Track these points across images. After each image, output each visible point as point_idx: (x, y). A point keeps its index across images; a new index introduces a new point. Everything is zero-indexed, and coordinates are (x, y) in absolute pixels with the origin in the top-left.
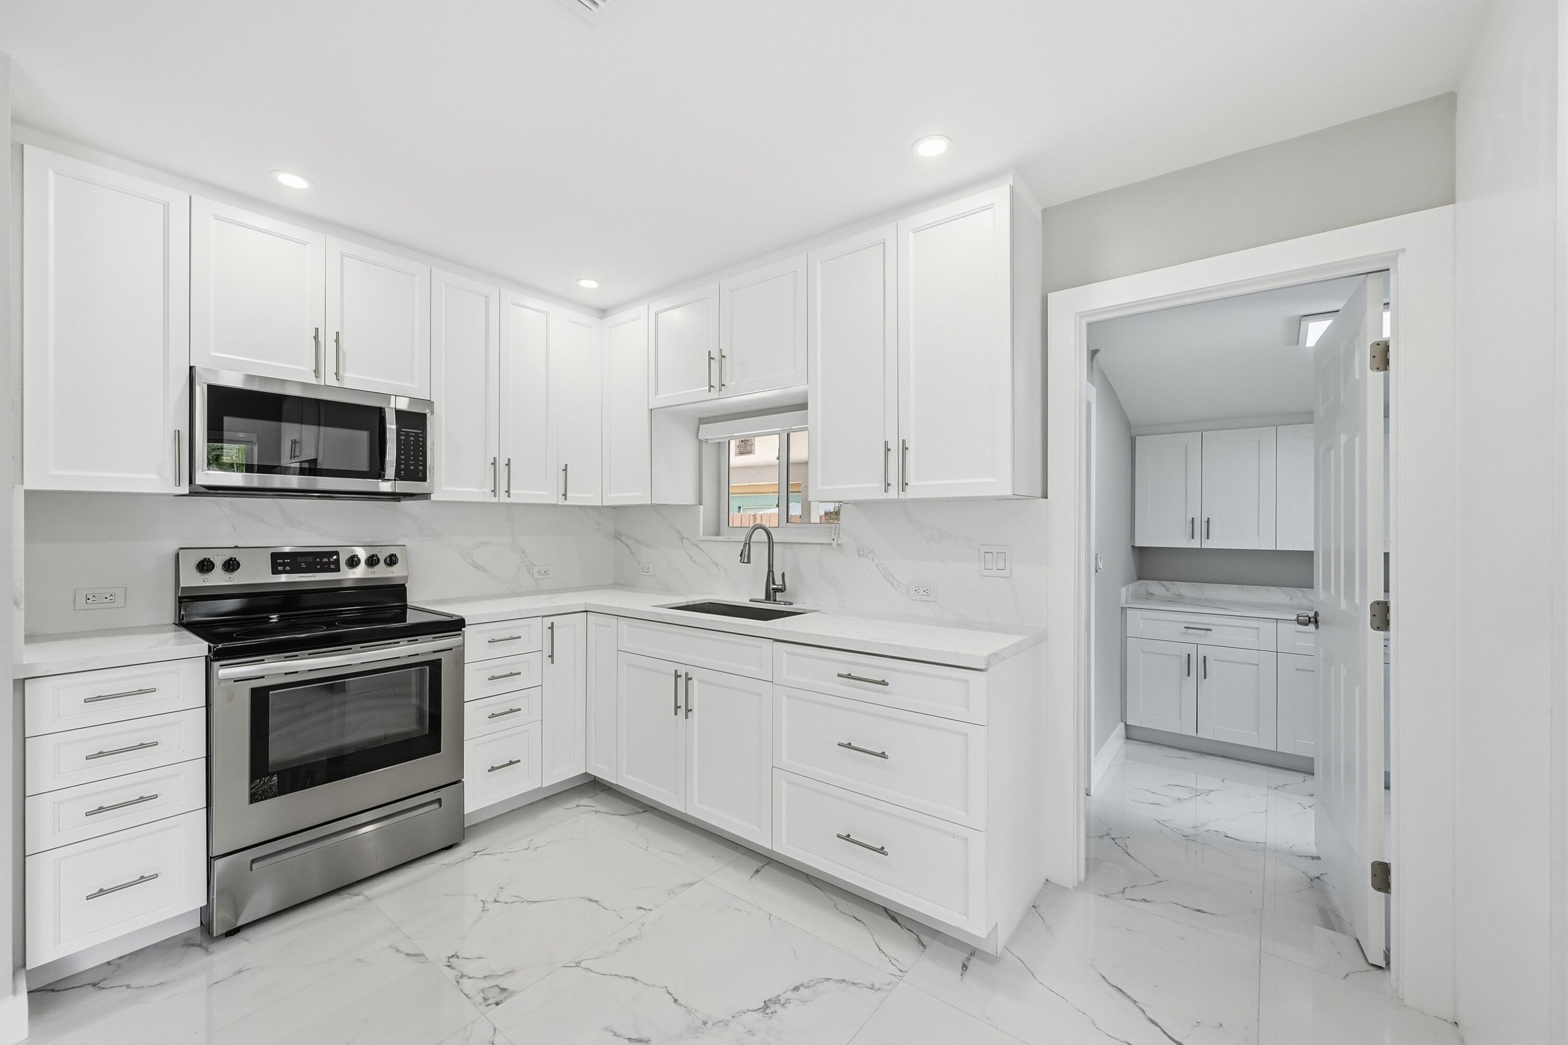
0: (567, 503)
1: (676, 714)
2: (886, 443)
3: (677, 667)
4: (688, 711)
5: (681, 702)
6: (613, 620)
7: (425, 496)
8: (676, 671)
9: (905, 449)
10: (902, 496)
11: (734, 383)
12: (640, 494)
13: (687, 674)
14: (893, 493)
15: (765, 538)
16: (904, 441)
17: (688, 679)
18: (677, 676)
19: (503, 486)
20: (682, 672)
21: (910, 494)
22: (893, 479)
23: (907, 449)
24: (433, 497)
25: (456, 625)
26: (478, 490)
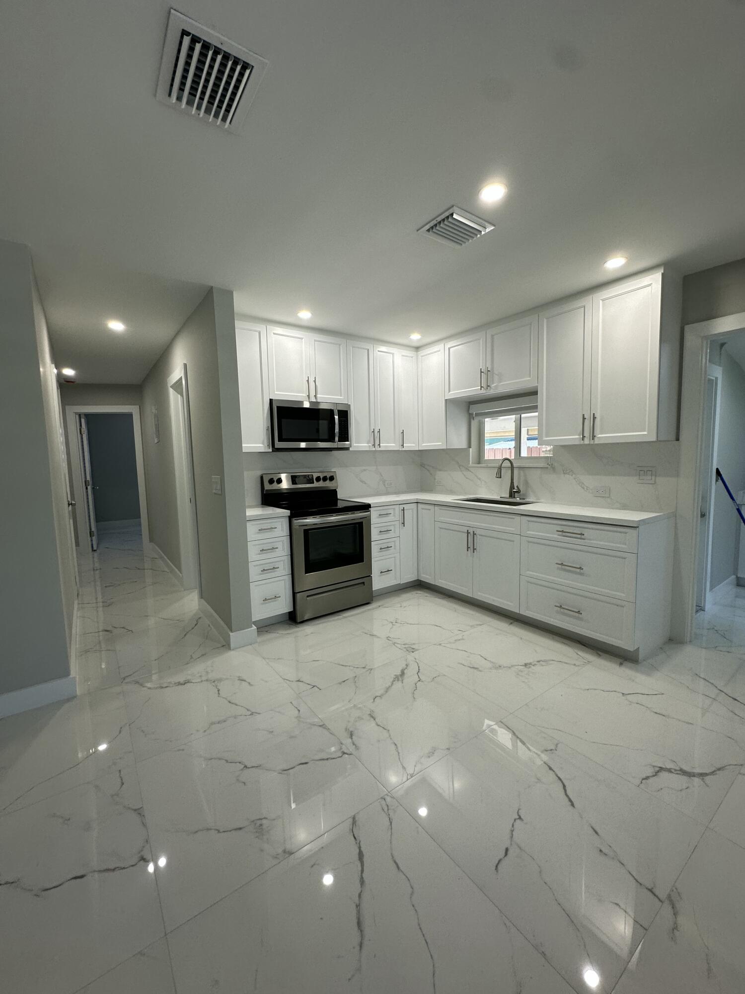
0: (403, 449)
1: (468, 550)
2: (583, 415)
3: (468, 528)
4: (474, 549)
5: (470, 545)
6: (431, 507)
7: (347, 449)
8: (468, 531)
9: (594, 418)
10: (592, 442)
11: (495, 385)
12: (441, 443)
13: (474, 532)
14: (587, 441)
15: (509, 465)
16: (594, 414)
17: (474, 534)
18: (468, 533)
19: (377, 443)
20: (471, 531)
21: (597, 441)
22: (586, 434)
23: (595, 418)
24: (351, 449)
25: (366, 507)
26: (367, 445)
